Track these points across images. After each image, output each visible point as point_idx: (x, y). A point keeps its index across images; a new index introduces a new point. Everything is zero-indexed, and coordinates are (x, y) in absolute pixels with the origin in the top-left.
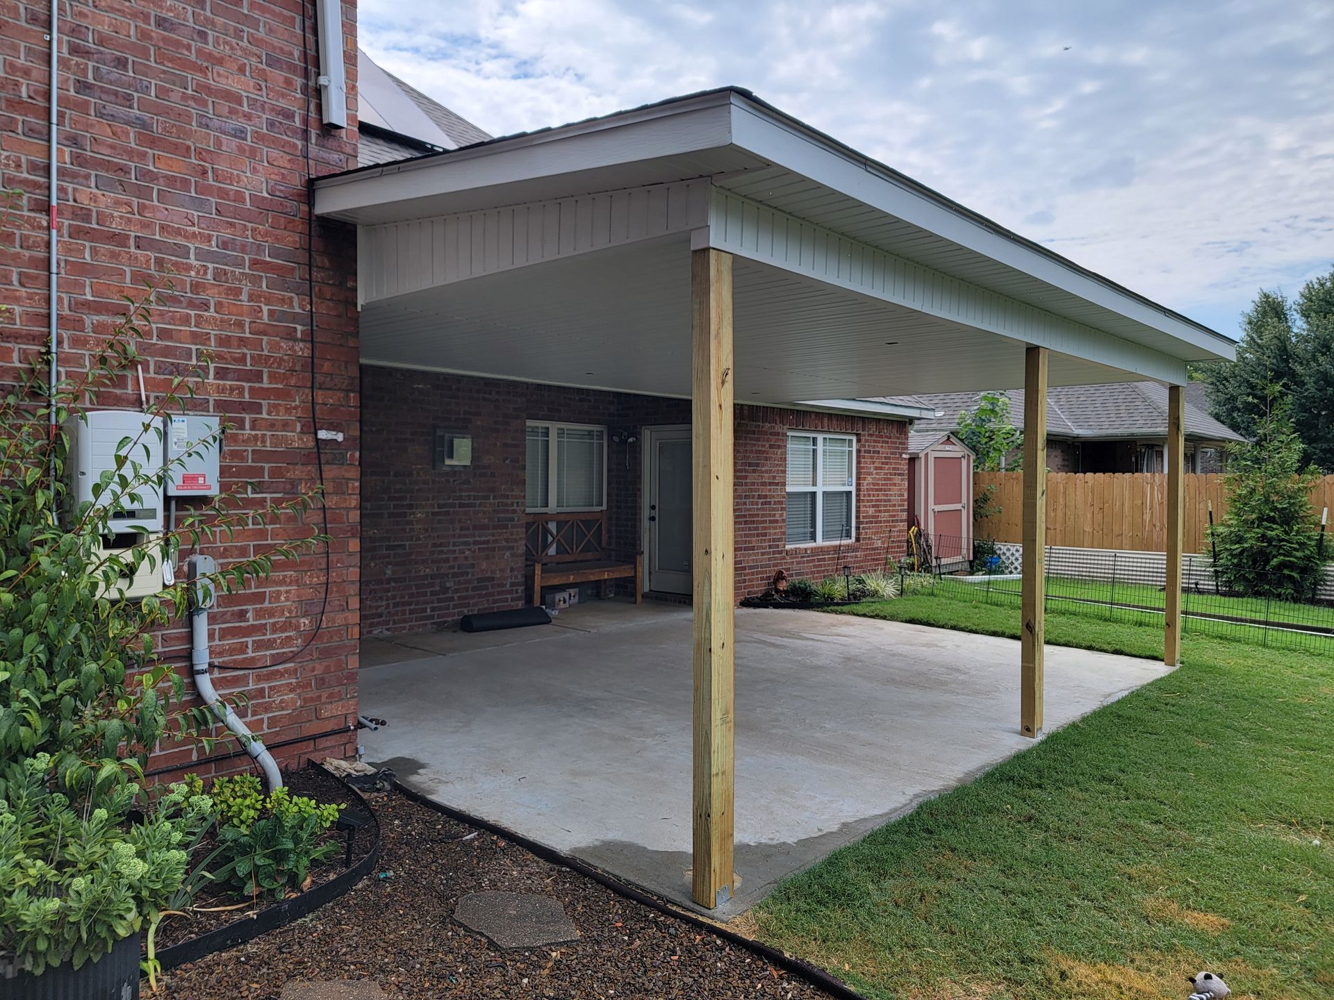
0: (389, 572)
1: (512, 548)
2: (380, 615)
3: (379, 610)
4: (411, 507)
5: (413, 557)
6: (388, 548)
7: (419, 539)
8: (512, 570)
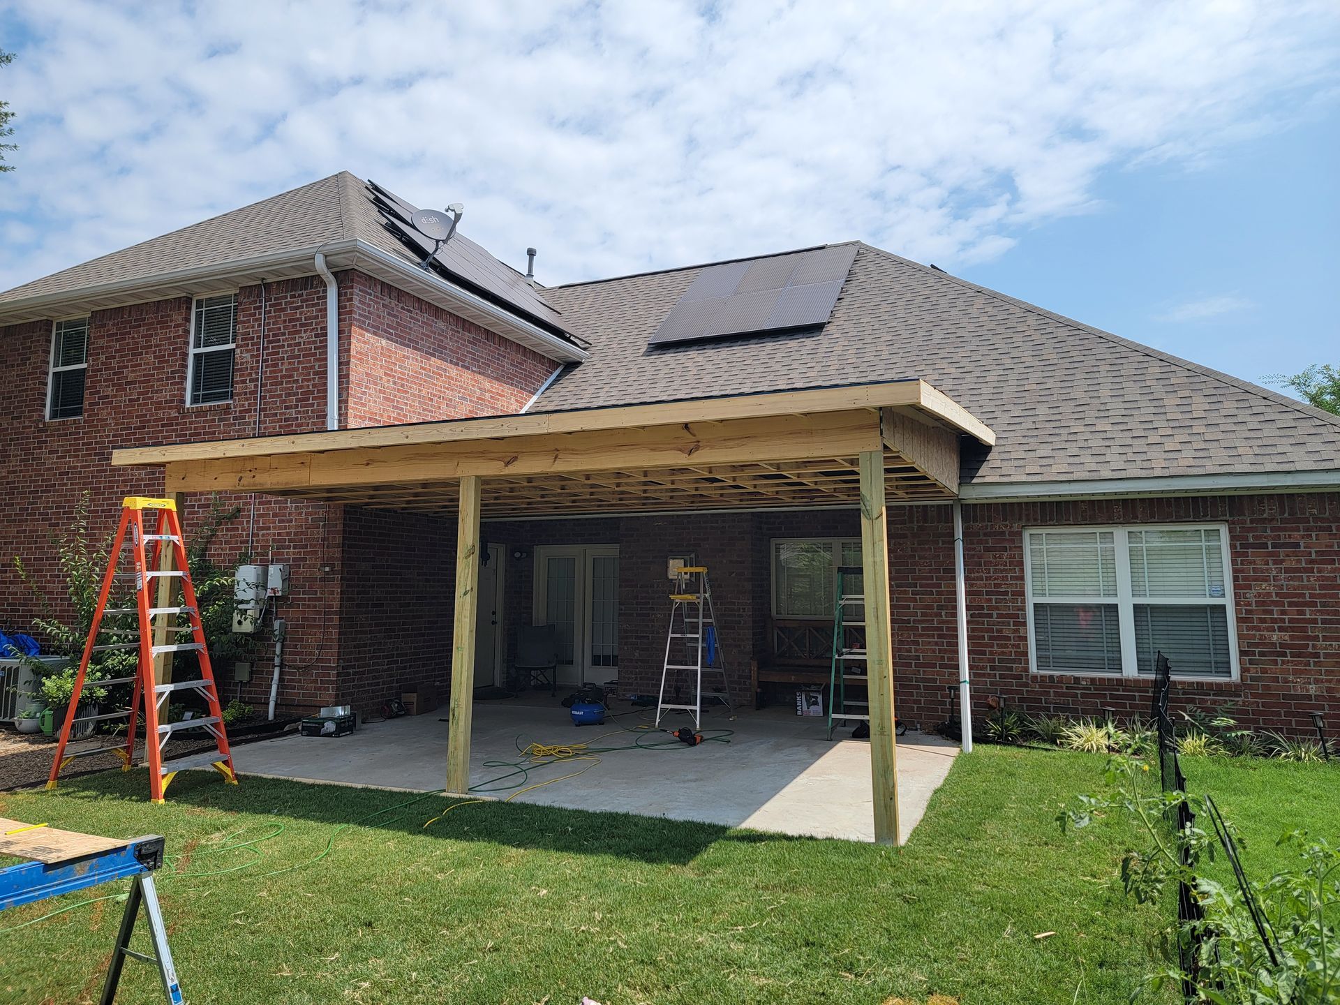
0: (637, 654)
1: (740, 646)
2: (631, 684)
3: (630, 681)
4: (653, 609)
5: (654, 646)
6: (637, 637)
7: (658, 633)
8: (739, 664)
